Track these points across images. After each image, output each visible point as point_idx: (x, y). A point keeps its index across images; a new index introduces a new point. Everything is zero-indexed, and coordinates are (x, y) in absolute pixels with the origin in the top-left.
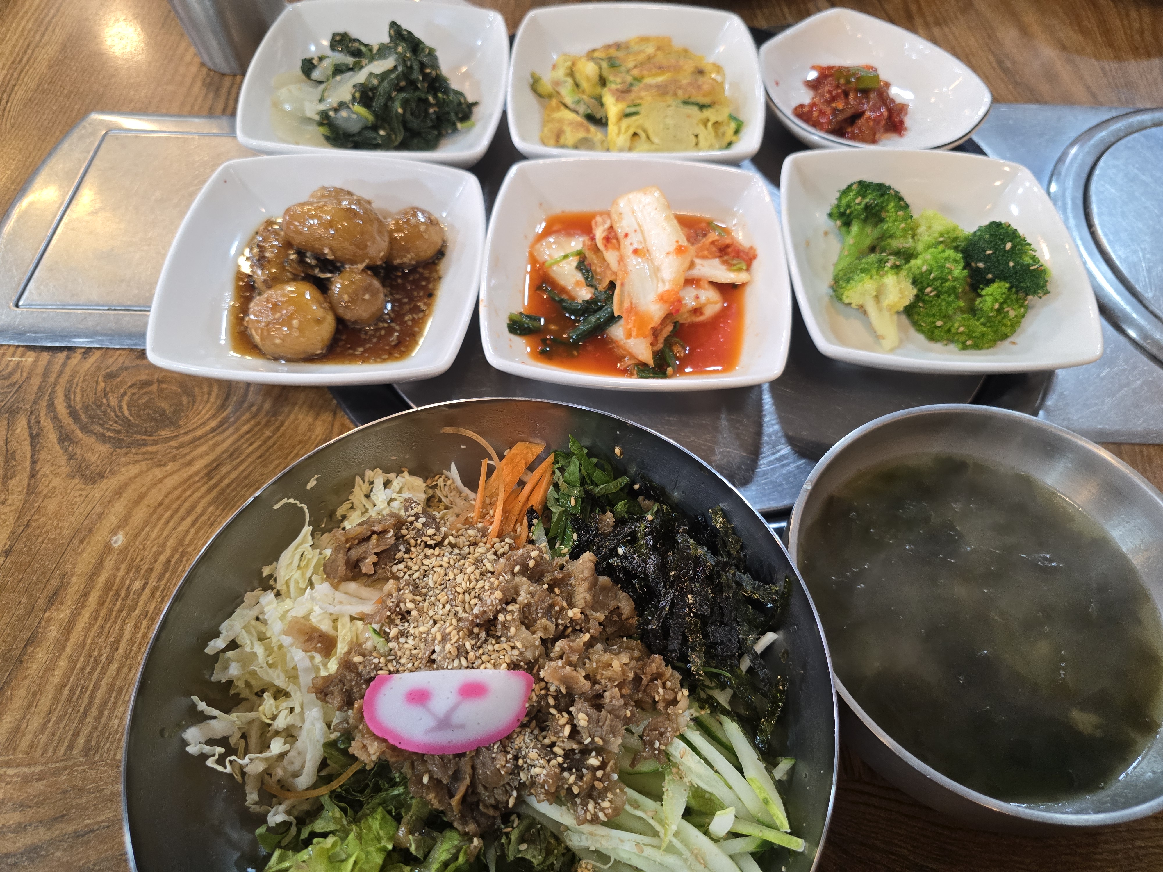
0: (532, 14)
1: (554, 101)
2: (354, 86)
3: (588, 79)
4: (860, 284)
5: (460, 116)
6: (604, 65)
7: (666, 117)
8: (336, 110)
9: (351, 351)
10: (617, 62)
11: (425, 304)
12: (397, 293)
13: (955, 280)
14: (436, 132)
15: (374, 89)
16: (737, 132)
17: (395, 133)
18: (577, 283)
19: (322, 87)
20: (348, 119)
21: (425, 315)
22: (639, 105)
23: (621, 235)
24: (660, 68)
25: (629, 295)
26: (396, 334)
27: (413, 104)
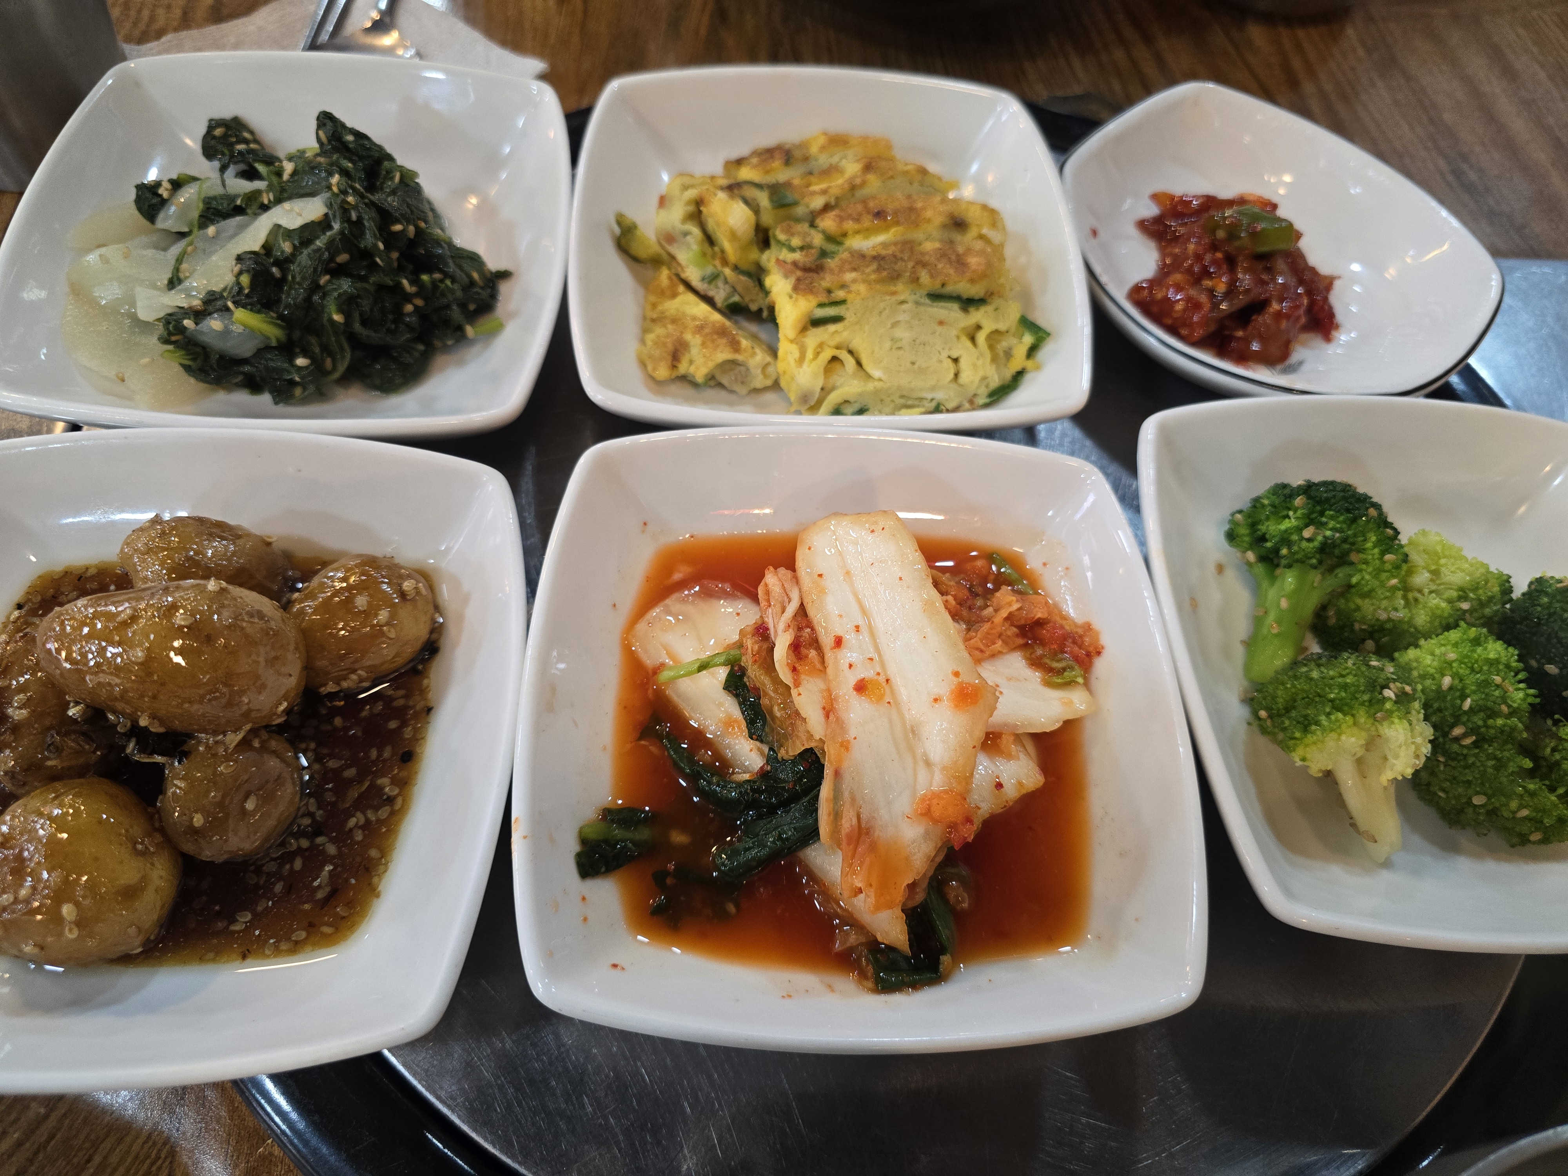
0: (615, 85)
1: (665, 273)
2: (239, 259)
3: (733, 236)
4: (1333, 735)
5: (472, 307)
6: (763, 199)
7: (895, 325)
8: (199, 315)
9: (221, 925)
10: (790, 197)
11: (395, 782)
12: (332, 756)
13: (1513, 713)
14: (421, 347)
15: (283, 263)
16: (1032, 351)
17: (331, 354)
18: (729, 723)
19: (176, 249)
20: (226, 333)
21: (393, 813)
22: (843, 302)
23: (826, 641)
24: (879, 214)
25: (853, 799)
26: (328, 868)
27: (366, 304)
